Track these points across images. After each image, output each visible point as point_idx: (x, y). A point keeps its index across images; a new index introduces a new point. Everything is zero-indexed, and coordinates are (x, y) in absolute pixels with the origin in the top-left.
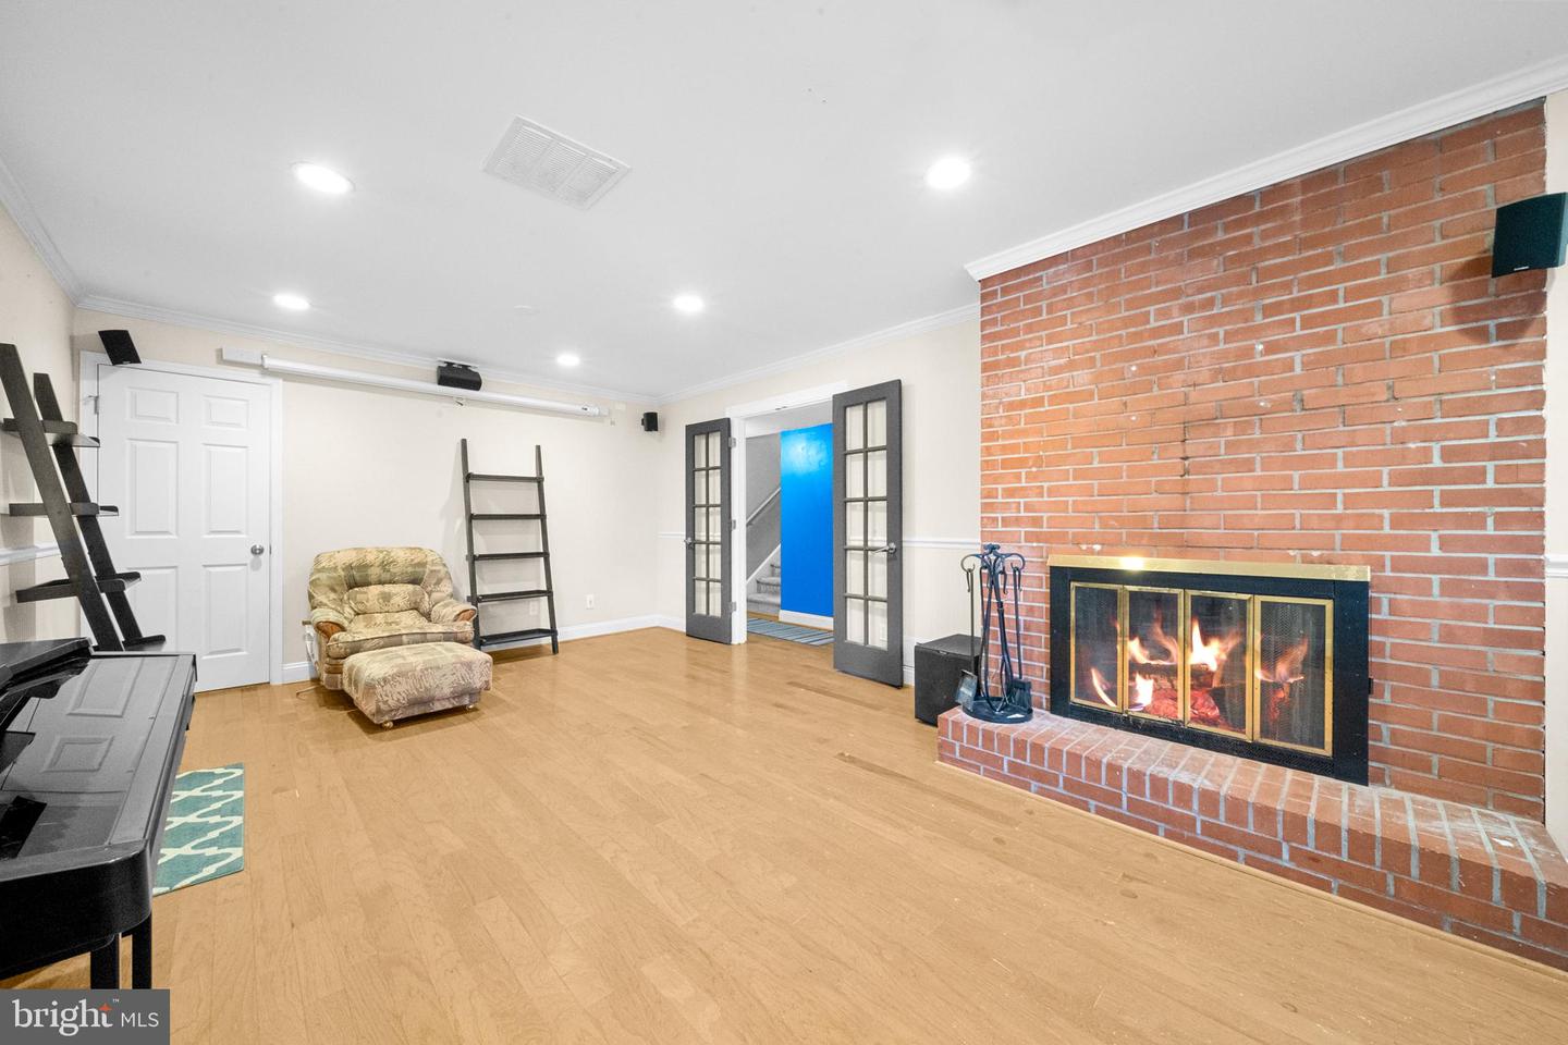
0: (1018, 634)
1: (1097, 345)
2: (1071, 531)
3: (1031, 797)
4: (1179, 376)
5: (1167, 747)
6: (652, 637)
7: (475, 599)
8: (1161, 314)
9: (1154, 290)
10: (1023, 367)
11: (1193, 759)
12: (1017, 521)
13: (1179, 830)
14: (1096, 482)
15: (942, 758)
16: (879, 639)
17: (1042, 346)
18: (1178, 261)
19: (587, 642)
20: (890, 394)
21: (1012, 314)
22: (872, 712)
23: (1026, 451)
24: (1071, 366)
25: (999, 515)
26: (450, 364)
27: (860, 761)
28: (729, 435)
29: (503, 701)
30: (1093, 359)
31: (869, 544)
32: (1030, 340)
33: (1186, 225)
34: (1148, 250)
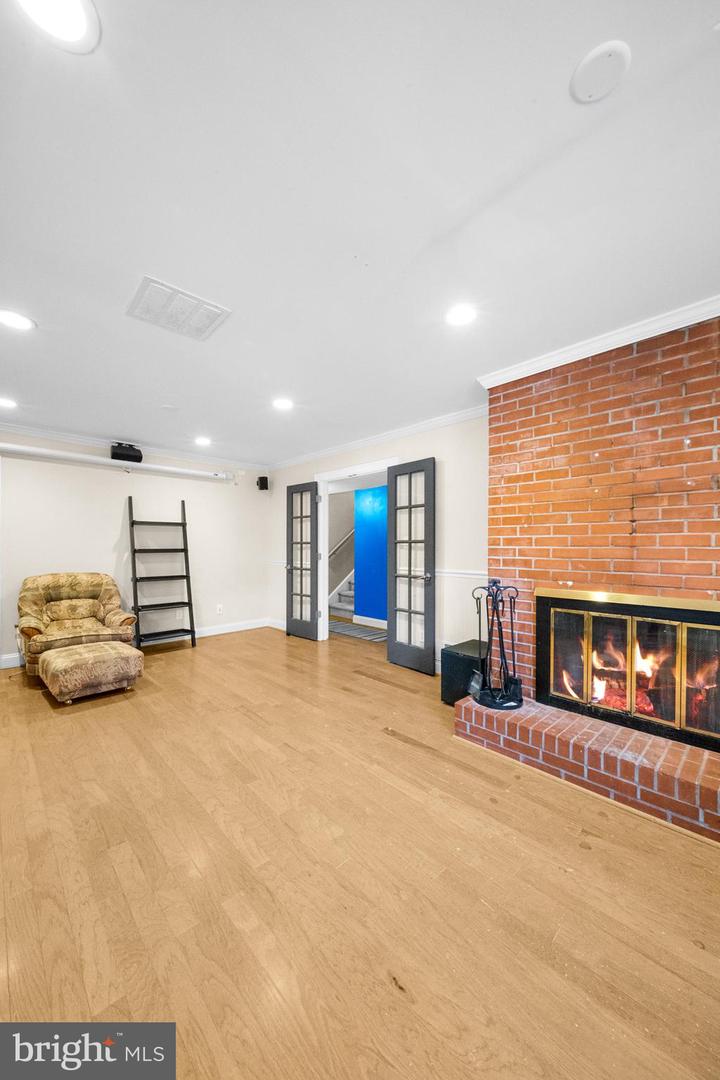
0: (513, 643)
1: (571, 438)
2: (551, 571)
3: (519, 766)
4: (629, 461)
5: (618, 730)
6: (262, 634)
7: (137, 609)
8: (617, 416)
9: (611, 398)
10: (519, 452)
11: (637, 741)
12: (514, 562)
13: (625, 795)
14: (569, 537)
15: (457, 734)
16: (419, 640)
17: (531, 437)
18: (629, 377)
19: (217, 638)
20: (427, 468)
21: (511, 413)
22: (412, 695)
23: (519, 512)
24: (552, 452)
25: (501, 558)
26: (120, 444)
27: (399, 735)
28: (317, 494)
29: (152, 683)
30: (568, 447)
31: (412, 573)
32: (525, 432)
33: (635, 352)
34: (607, 369)
